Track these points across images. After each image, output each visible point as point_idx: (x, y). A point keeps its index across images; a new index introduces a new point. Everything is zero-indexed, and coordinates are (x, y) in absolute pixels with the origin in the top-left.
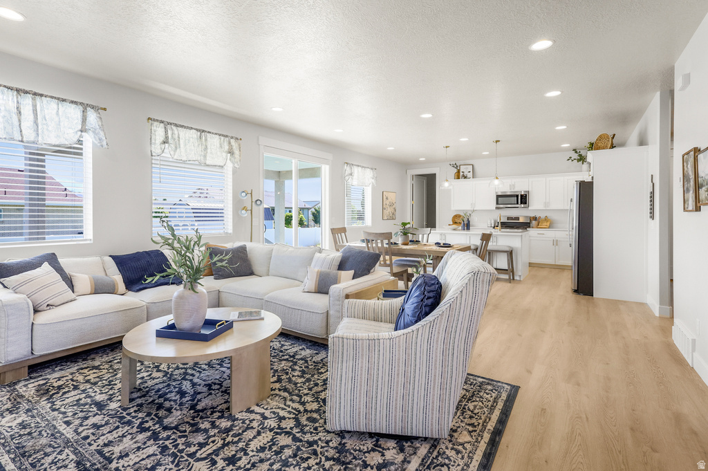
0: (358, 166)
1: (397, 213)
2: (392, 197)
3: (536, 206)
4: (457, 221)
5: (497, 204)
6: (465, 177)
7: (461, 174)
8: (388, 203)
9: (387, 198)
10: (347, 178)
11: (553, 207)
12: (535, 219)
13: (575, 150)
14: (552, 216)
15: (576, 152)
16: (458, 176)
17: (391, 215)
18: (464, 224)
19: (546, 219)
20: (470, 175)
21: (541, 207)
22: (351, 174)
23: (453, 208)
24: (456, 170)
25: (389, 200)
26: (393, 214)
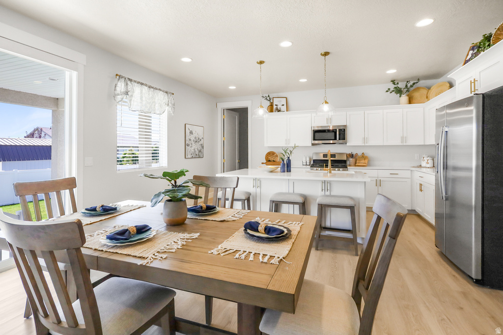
0: (142, 84)
1: (205, 151)
2: (198, 132)
3: (354, 142)
4: (271, 158)
5: (314, 139)
6: (279, 111)
7: (275, 107)
8: (193, 139)
9: (191, 133)
10: (119, 98)
11: (372, 143)
12: (352, 156)
13: (393, 82)
14: (369, 153)
15: (394, 84)
16: (271, 109)
17: (197, 153)
18: (284, 164)
19: (364, 157)
20: (284, 108)
21: (360, 143)
22: (127, 93)
23: (266, 145)
24: (268, 103)
25: (195, 135)
26: (200, 151)
